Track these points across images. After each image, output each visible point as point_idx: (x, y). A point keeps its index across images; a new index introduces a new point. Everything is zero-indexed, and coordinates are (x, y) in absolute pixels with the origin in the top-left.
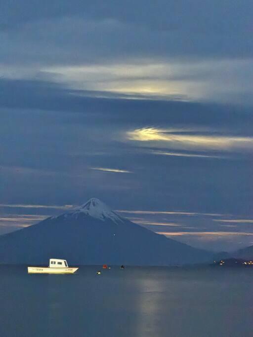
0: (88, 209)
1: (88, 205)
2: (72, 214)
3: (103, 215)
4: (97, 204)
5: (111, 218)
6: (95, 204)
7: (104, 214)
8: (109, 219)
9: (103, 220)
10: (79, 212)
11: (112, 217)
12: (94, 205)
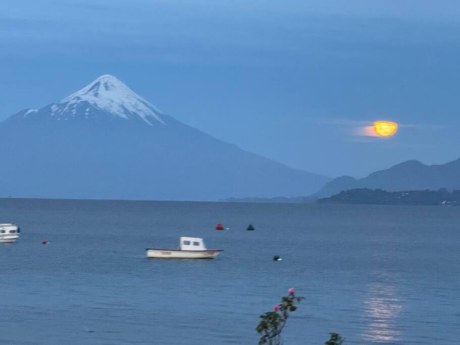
0: (96, 95)
1: (95, 89)
2: (67, 103)
3: (122, 106)
4: (112, 85)
5: (139, 113)
6: (109, 84)
7: (125, 105)
8: (135, 113)
9: (124, 116)
10: (79, 102)
11: (140, 110)
12: (107, 87)
